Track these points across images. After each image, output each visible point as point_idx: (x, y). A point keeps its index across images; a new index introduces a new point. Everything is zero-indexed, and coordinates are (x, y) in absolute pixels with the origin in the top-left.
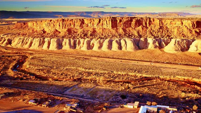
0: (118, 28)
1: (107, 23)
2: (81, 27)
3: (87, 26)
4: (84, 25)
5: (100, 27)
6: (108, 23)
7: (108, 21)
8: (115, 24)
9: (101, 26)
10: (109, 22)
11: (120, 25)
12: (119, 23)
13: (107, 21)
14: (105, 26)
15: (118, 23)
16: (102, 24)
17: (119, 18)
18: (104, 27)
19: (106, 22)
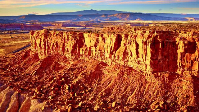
0: (179, 72)
1: (137, 52)
2: (73, 57)
3: (87, 53)
4: (81, 49)
5: (119, 62)
6: (141, 50)
7: (141, 45)
8: (168, 56)
9: (121, 58)
10: (145, 50)
11: (187, 65)
12: (183, 55)
13: (137, 45)
14: (132, 62)
15: (179, 55)
16: (125, 54)
17: (185, 36)
18: (129, 64)
19: (135, 48)
